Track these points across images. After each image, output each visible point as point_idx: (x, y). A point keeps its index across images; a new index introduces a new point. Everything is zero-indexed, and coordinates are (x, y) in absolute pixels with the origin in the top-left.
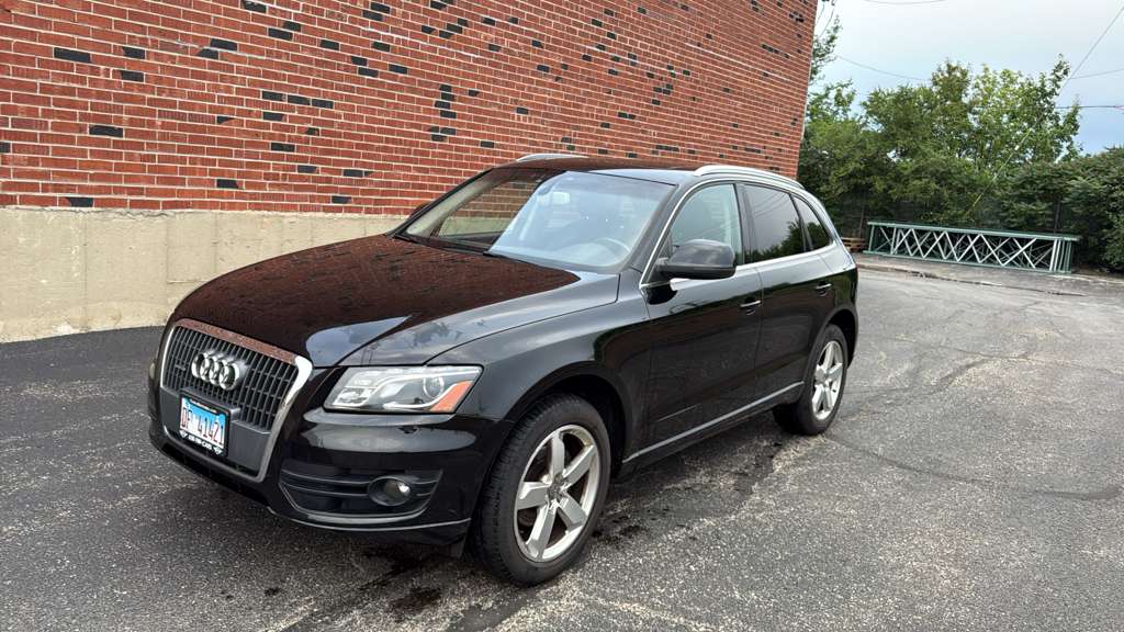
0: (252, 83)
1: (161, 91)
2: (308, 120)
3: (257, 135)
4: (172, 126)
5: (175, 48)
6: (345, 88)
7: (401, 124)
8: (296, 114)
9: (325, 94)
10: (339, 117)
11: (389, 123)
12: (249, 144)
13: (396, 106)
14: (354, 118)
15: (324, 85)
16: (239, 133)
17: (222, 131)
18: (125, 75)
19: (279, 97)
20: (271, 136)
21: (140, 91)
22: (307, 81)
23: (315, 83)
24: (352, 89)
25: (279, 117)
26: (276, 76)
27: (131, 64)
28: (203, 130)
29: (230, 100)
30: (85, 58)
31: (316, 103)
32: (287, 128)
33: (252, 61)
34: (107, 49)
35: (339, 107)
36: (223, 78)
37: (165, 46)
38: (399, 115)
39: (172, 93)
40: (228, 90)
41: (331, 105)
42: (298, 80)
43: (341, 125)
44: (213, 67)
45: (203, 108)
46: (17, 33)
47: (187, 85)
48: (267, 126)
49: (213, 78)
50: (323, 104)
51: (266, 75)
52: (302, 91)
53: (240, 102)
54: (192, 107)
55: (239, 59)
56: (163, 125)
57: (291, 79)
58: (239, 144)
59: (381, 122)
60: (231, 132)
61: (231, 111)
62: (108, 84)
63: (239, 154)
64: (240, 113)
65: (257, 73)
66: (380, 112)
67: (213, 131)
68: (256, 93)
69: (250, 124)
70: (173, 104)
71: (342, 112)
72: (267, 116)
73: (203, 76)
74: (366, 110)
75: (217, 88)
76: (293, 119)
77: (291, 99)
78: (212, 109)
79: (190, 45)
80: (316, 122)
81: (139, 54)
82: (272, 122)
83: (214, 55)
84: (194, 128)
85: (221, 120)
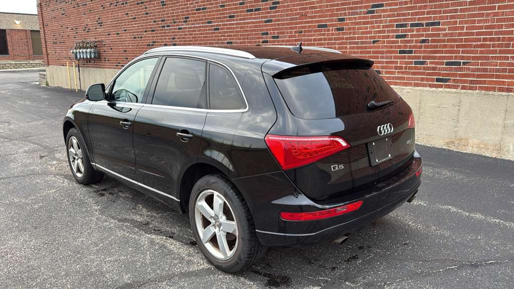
0: (391, 21)
1: (350, 33)
2: (422, 35)
3: (391, 47)
4: (353, 48)
5: (356, 13)
6: (450, 12)
7: (501, 26)
8: (415, 33)
9: (435, 18)
10: (445, 30)
11: (487, 27)
12: (387, 52)
13: (496, 14)
14: (456, 29)
15: (434, 13)
16: (383, 47)
17: (374, 47)
18: (338, 29)
19: (405, 25)
20: (399, 47)
21: (343, 35)
22: (423, 13)
23: (428, 13)
24: (456, 11)
25: (404, 36)
26: (404, 15)
27: (340, 24)
28: (366, 48)
29: (379, 32)
30: (326, 26)
31: (428, 25)
32: (408, 42)
33: (391, 10)
34: (332, 20)
35: (444, 24)
36: (376, 22)
37: (353, 14)
38: (498, 20)
39: (354, 33)
40: (379, 27)
41: (439, 24)
42: (417, 14)
43: (446, 35)
44: (372, 17)
45: (366, 38)
46: (308, 22)
47: (360, 28)
48: (397, 42)
49: (372, 23)
50: (433, 24)
51: (398, 15)
52: (419, 19)
53: (384, 32)
54: (362, 38)
55: (384, 11)
56: (350, 48)
57: (412, 14)
58: (382, 52)
59: (481, 28)
60: (379, 47)
61: (379, 37)
62: (333, 34)
63: (382, 57)
64: (384, 37)
65: (394, 15)
66: (479, 21)
67: (370, 48)
68: (393, 26)
69: (388, 42)
70: (354, 38)
71: (447, 27)
72: (398, 37)
73: (367, 23)
74: (466, 22)
75: (373, 27)
76: (412, 36)
77: (412, 25)
78: (371, 38)
79: (362, 10)
80: (427, 35)
81: (342, 20)
82: (400, 39)
83: (373, 12)
84: (362, 48)
85: (374, 42)
